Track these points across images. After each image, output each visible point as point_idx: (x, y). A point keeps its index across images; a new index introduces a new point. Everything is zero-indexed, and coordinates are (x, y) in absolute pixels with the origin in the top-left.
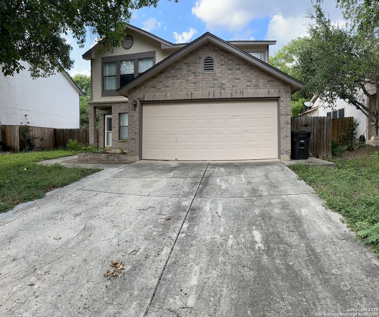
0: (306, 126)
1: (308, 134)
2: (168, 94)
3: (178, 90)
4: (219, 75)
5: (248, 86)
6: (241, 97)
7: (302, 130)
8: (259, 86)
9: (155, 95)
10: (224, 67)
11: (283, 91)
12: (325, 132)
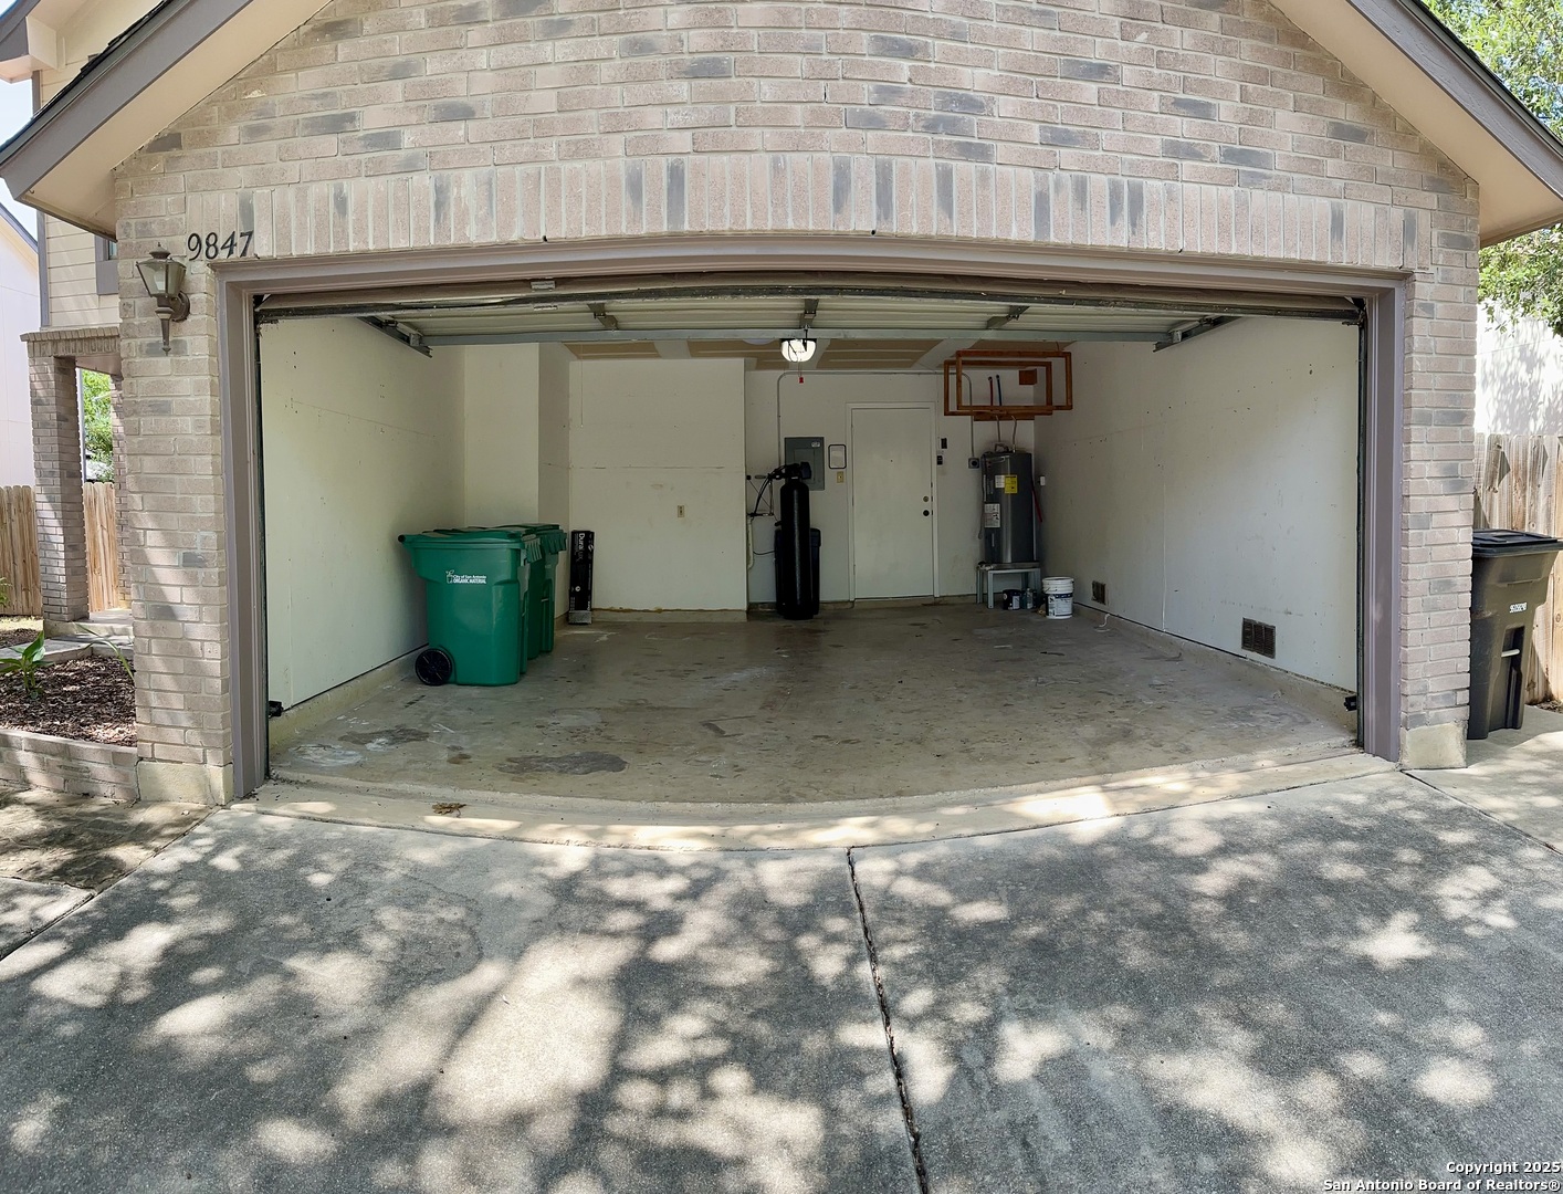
2: (466, 187)
3: (551, 148)
8: (1263, 162)
9: (341, 203)
11: (1430, 233)
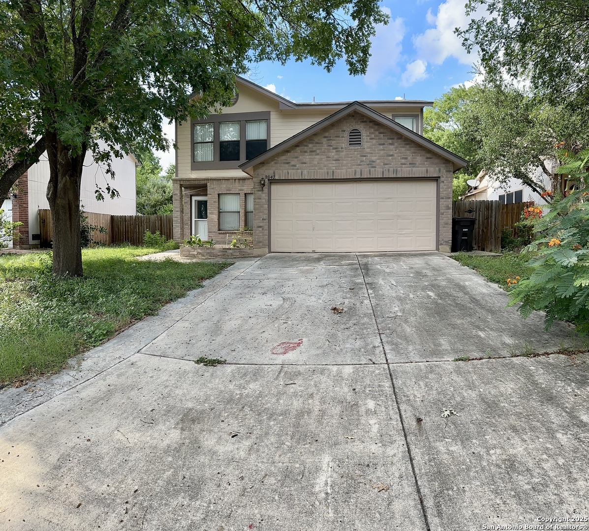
0: (470, 211)
1: (473, 222)
2: (305, 172)
3: (317, 168)
4: (368, 150)
5: (402, 164)
6: (395, 176)
7: (465, 217)
8: (415, 164)
9: (288, 173)
10: (374, 141)
11: (443, 171)
12: (493, 220)
